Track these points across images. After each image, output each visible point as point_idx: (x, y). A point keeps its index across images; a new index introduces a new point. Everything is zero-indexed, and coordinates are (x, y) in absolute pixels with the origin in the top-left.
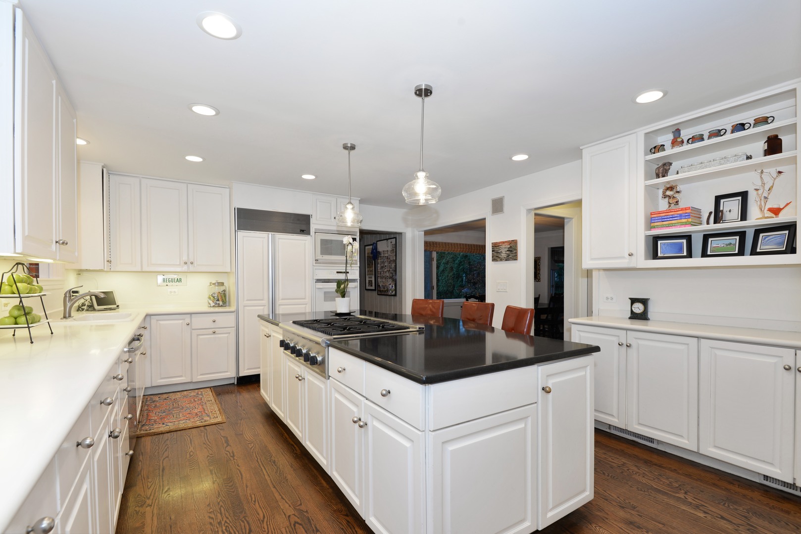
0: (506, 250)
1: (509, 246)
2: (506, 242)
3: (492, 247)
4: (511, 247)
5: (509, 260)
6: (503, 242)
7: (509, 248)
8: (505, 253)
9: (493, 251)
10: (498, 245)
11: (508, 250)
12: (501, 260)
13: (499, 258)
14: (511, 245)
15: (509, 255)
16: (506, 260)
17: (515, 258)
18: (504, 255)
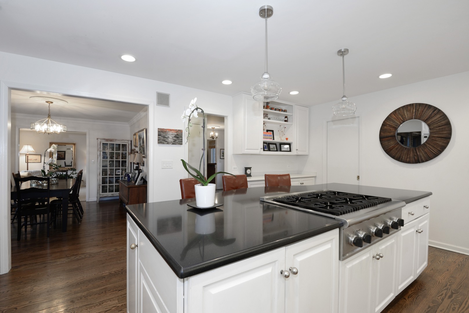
0: (173, 136)
1: (176, 134)
2: (173, 130)
3: (158, 131)
4: (177, 135)
5: (175, 144)
6: (171, 130)
7: (175, 135)
8: (171, 138)
9: (159, 135)
10: (165, 131)
11: (175, 137)
12: (168, 143)
13: (166, 142)
14: (178, 133)
15: (176, 141)
16: (173, 144)
17: (181, 143)
18: (170, 140)
